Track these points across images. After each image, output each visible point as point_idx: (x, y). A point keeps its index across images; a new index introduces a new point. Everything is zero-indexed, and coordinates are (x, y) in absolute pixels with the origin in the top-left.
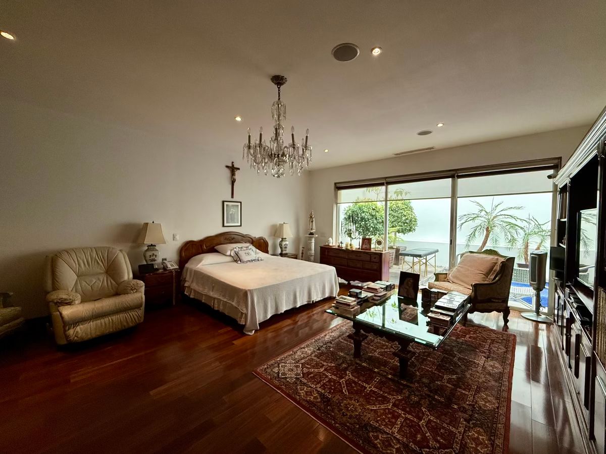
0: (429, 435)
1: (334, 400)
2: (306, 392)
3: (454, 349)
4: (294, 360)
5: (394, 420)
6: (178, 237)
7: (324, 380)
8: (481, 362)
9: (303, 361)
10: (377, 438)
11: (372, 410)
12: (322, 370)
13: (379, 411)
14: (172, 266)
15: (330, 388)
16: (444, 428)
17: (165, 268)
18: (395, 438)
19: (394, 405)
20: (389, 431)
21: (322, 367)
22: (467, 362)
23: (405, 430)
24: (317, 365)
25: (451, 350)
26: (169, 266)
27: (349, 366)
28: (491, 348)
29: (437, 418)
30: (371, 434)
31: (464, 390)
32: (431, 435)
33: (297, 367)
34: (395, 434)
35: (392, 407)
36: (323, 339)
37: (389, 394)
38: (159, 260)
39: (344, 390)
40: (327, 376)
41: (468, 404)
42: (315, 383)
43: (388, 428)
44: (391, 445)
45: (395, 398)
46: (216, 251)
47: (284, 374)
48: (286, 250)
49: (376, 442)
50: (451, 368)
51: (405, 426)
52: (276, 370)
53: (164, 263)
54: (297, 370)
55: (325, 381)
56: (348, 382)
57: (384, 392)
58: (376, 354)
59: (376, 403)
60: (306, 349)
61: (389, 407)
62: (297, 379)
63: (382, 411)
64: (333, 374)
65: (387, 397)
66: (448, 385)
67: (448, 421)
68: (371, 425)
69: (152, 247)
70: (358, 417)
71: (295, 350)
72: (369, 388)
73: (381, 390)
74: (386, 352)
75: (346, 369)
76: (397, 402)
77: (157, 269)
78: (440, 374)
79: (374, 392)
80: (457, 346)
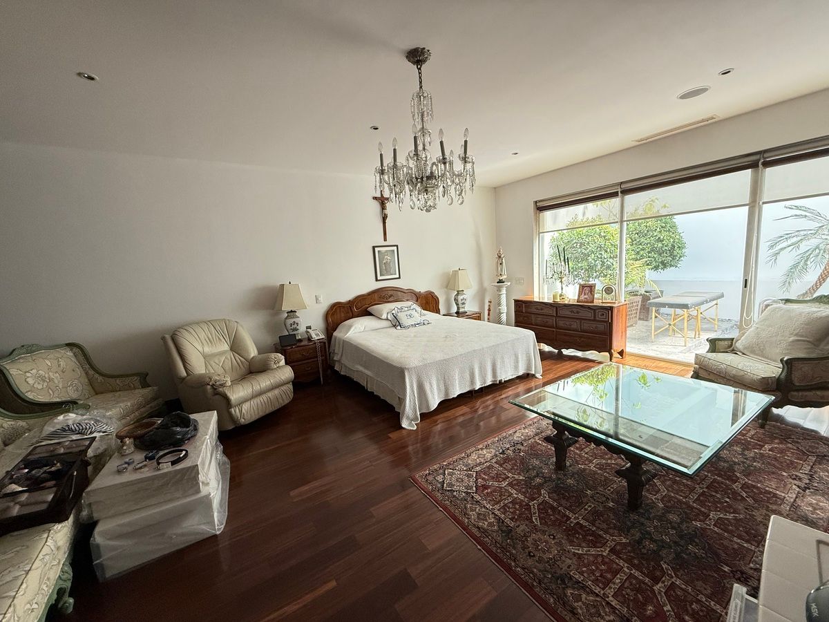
0: (670, 609)
1: (519, 530)
2: (479, 514)
3: (736, 467)
4: (466, 466)
5: (609, 576)
6: (321, 299)
7: (505, 499)
8: (791, 497)
9: (478, 469)
10: (578, 598)
11: (574, 554)
12: (504, 484)
13: (586, 557)
14: (318, 334)
15: (513, 513)
16: (698, 602)
17: (309, 339)
18: (608, 603)
19: (612, 551)
20: (600, 592)
21: (504, 479)
22: (761, 493)
23: (627, 594)
24: (497, 477)
25: (731, 469)
26: (314, 336)
27: (545, 482)
28: (816, 472)
29: (687, 583)
30: (569, 592)
31: (747, 541)
32: (673, 611)
33: (469, 476)
34: (608, 597)
35: (608, 554)
36: (511, 438)
37: (606, 532)
38: (302, 328)
39: (533, 518)
40: (510, 495)
41: (751, 568)
42: (493, 502)
43: (598, 586)
44: (600, 615)
45: (615, 540)
46: (370, 314)
47: (450, 485)
48: (463, 308)
49: (576, 604)
50: (726, 502)
51: (627, 588)
52: (440, 478)
53: (308, 332)
54: (469, 481)
55: (506, 502)
56: (541, 507)
57: (598, 528)
58: (592, 466)
59: (584, 545)
60: (485, 451)
61: (604, 554)
62: (467, 493)
63: (591, 559)
64: (519, 491)
65: (602, 537)
66: (716, 529)
67: (709, 592)
68: (571, 578)
69: (292, 313)
70: (553, 562)
71: (468, 452)
72: (574, 518)
73: (594, 525)
74: (609, 465)
75: (540, 486)
76: (618, 547)
77: (300, 341)
78: (703, 509)
79: (582, 526)
80: (744, 463)
